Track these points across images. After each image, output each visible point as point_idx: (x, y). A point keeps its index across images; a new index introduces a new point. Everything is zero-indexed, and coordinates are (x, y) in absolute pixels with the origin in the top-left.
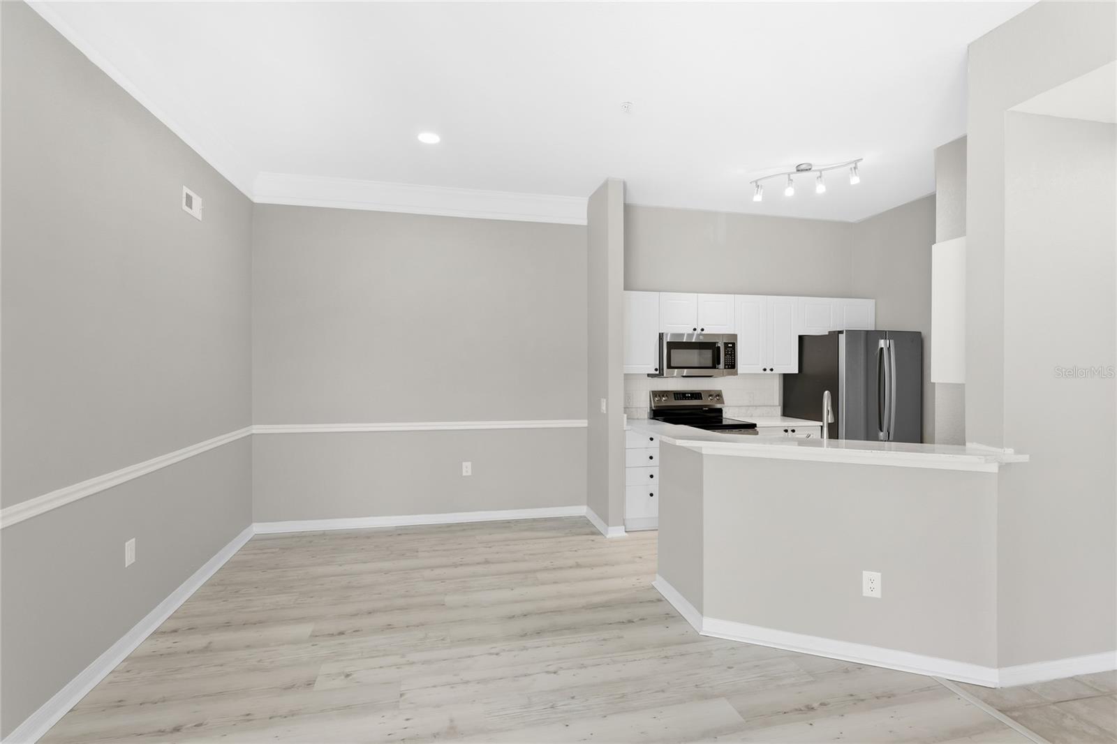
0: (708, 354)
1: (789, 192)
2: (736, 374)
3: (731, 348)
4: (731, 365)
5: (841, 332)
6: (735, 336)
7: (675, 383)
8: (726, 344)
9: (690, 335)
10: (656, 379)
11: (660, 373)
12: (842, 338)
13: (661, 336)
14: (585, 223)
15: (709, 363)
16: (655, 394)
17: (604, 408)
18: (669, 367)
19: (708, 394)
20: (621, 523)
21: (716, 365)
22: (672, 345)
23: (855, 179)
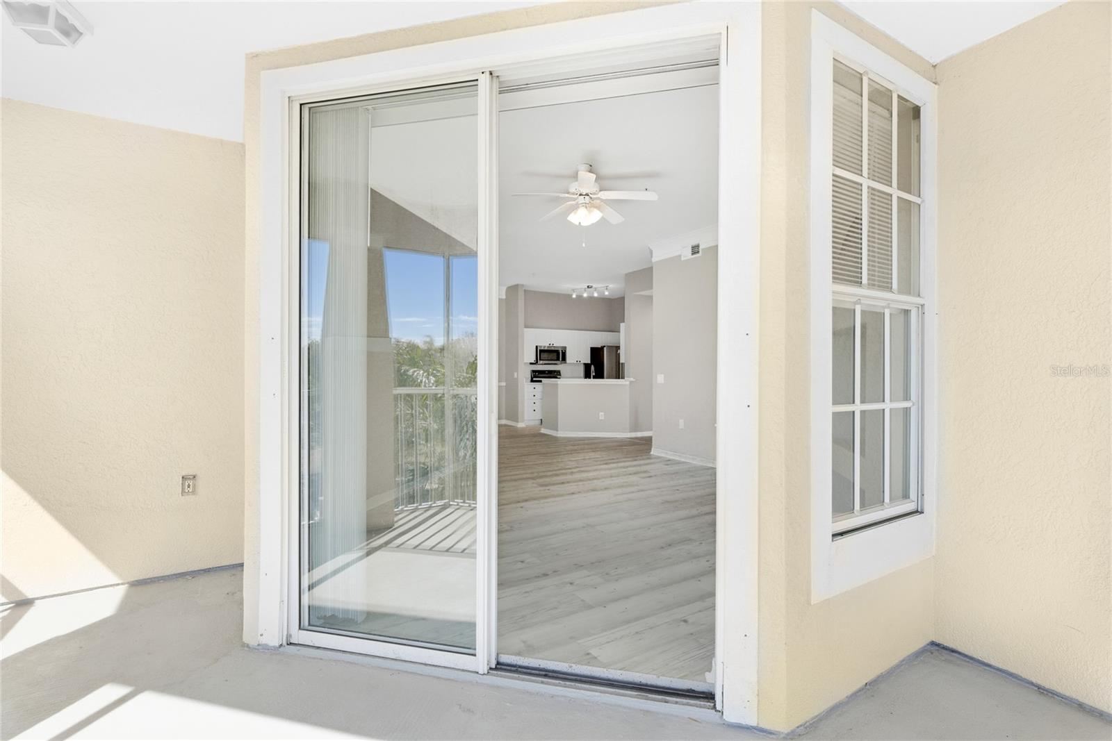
0: (555, 355)
1: (585, 295)
2: (566, 363)
3: (564, 354)
4: (564, 359)
5: (605, 346)
6: (565, 347)
7: (542, 367)
8: (562, 351)
9: (548, 347)
10: (535, 365)
11: (536, 363)
12: (605, 348)
13: (537, 347)
14: (505, 297)
15: (555, 358)
16: (533, 371)
17: (515, 376)
18: (540, 360)
19: (555, 371)
20: (522, 421)
21: (558, 359)
22: (541, 351)
23: (607, 293)
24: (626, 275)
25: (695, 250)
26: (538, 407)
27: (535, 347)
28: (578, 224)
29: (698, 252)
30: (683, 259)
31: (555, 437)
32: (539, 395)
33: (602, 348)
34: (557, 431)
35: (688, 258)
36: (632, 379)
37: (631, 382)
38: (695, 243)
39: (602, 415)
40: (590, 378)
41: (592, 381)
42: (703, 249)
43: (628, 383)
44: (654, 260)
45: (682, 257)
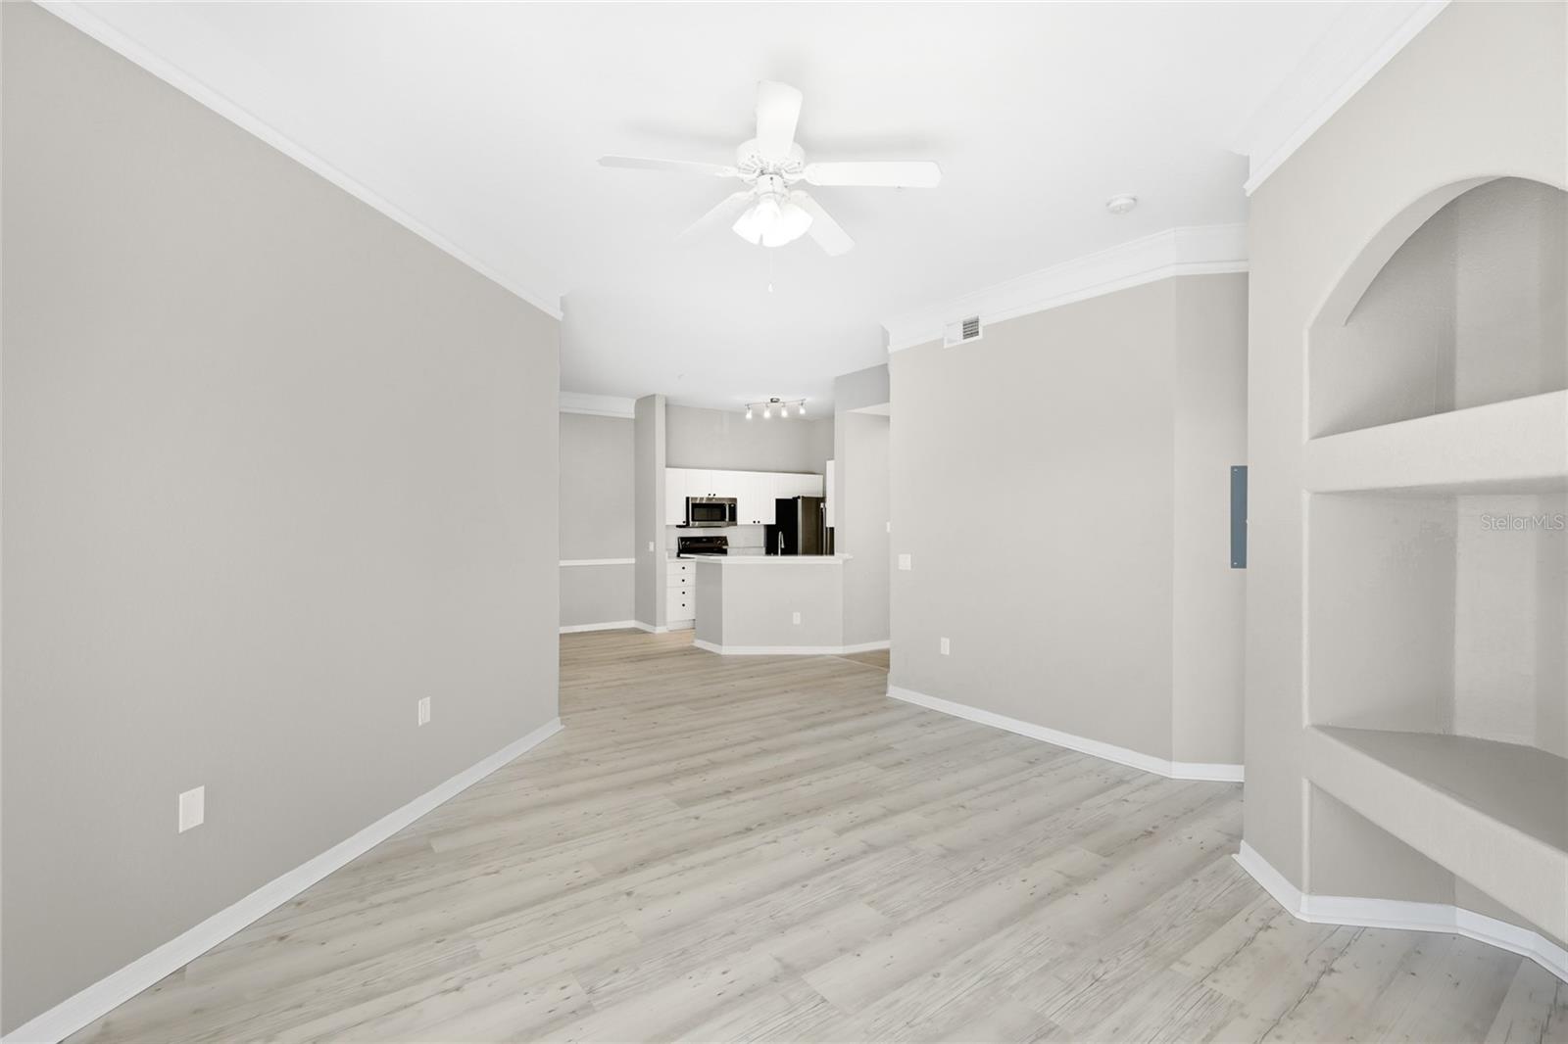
0: (717, 512)
1: (767, 414)
2: (736, 524)
3: (733, 511)
4: (733, 518)
5: (799, 497)
6: (735, 500)
7: (696, 532)
8: (730, 505)
9: (708, 499)
10: (685, 529)
11: (687, 525)
12: (800, 501)
13: (688, 499)
14: (633, 417)
15: (718, 517)
16: (683, 539)
17: (651, 548)
18: (693, 520)
19: (718, 538)
20: (665, 624)
21: (723, 518)
22: (695, 506)
23: (802, 411)
24: (837, 378)
25: (971, 329)
26: (690, 600)
27: (685, 500)
28: (756, 241)
29: (977, 333)
30: (946, 346)
31: (719, 655)
32: (691, 579)
33: (795, 499)
34: (721, 644)
35: (959, 343)
36: (847, 556)
37: (846, 561)
38: (969, 316)
39: (797, 618)
40: (776, 553)
41: (780, 560)
42: (984, 327)
43: (841, 562)
44: (891, 349)
45: (945, 341)
